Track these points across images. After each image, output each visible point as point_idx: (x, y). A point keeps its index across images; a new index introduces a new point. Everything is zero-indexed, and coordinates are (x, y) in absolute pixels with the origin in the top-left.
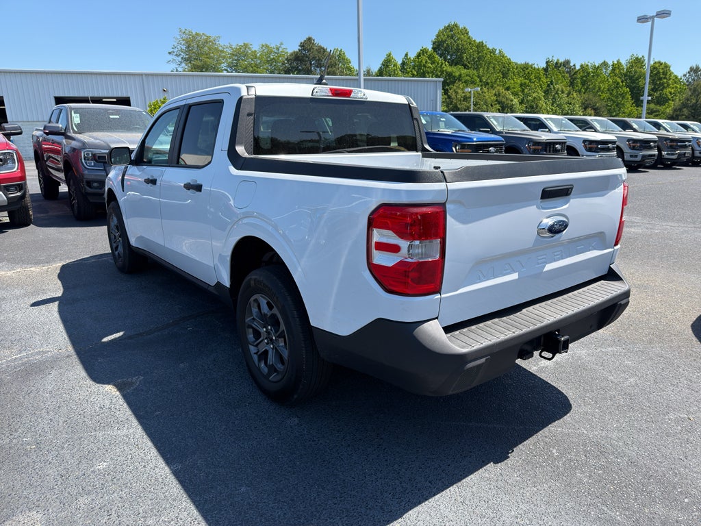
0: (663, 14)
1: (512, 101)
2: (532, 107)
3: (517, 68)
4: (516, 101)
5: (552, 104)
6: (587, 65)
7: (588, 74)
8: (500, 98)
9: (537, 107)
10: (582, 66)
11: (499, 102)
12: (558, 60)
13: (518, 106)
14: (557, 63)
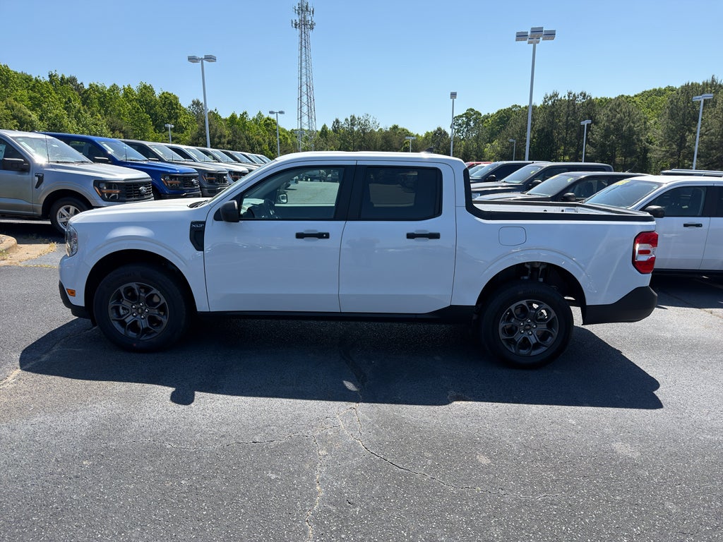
0: (210, 58)
1: (30, 116)
2: (55, 125)
3: (18, 78)
4: (34, 117)
5: (78, 124)
6: (97, 86)
7: (105, 95)
8: (15, 112)
9: (62, 126)
10: (90, 85)
11: (15, 117)
12: (63, 75)
13: (38, 123)
14: (62, 79)
